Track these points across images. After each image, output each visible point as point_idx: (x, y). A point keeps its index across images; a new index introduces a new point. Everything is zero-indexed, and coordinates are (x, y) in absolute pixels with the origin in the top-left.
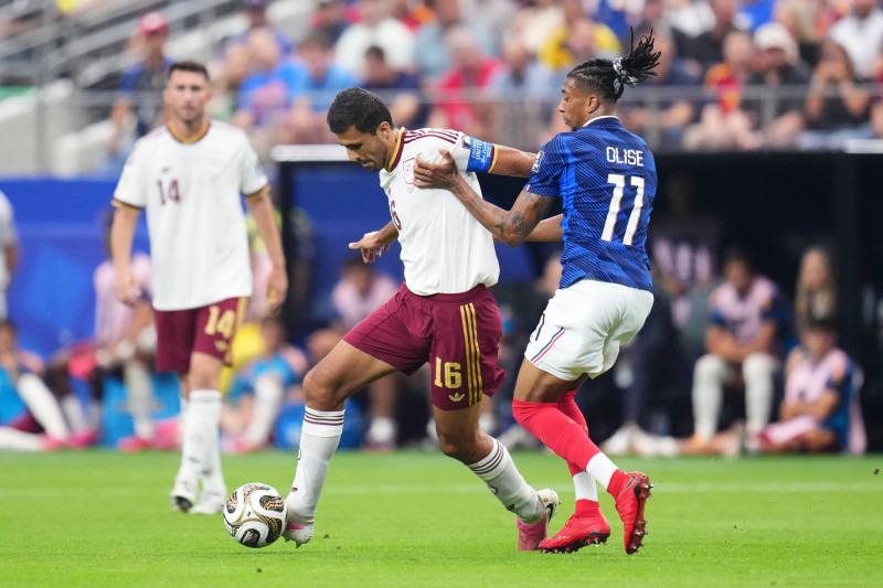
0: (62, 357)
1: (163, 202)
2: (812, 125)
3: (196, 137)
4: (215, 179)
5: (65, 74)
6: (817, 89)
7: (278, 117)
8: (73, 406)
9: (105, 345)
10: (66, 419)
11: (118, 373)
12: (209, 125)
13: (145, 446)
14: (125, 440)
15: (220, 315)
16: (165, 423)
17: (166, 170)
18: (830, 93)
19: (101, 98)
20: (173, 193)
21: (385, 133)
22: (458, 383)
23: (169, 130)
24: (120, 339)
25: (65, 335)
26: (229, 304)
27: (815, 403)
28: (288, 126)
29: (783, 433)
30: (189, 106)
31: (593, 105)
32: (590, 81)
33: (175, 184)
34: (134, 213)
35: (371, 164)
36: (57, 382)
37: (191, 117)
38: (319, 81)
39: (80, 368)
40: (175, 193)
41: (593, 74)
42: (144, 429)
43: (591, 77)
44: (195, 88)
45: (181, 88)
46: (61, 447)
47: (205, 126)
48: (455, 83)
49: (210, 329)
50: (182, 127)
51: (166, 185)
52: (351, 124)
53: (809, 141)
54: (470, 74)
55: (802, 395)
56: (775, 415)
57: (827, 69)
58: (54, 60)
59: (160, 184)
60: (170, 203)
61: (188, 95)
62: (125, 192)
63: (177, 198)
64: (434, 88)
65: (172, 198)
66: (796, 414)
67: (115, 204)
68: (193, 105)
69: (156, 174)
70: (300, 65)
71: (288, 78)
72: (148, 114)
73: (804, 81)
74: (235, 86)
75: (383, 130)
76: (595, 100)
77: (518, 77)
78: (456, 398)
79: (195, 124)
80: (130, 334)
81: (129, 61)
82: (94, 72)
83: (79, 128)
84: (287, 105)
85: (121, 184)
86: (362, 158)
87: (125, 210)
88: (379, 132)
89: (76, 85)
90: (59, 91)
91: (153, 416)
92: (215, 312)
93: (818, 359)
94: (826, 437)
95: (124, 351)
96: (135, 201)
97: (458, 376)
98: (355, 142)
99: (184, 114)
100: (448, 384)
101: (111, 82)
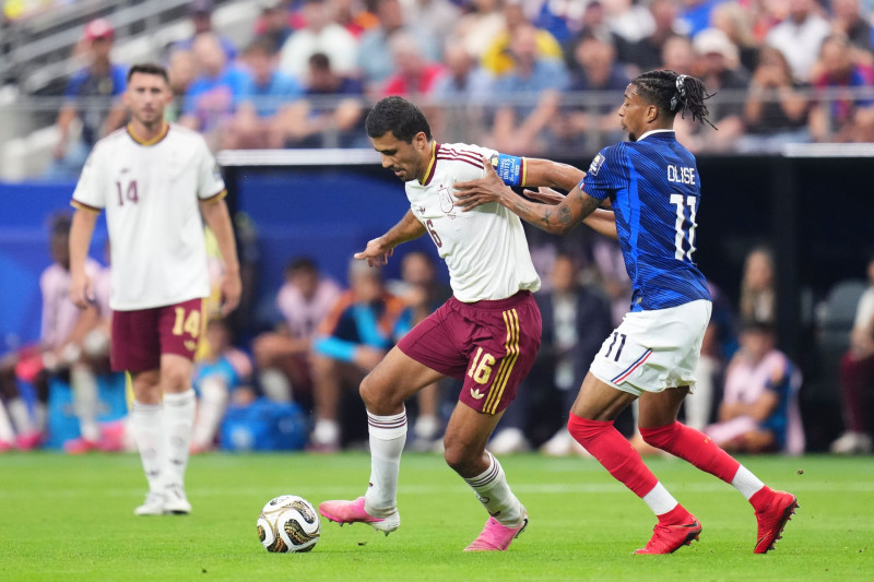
0: (9, 360)
1: (121, 203)
2: (751, 129)
3: (155, 140)
4: (173, 181)
5: (12, 80)
6: (756, 94)
7: (224, 122)
8: (19, 409)
9: (51, 348)
10: (12, 422)
11: (64, 375)
12: (168, 128)
13: (91, 448)
14: (71, 443)
15: (186, 316)
16: (111, 425)
17: (125, 171)
18: (769, 97)
19: (48, 104)
20: (132, 194)
21: (421, 143)
22: (484, 380)
23: (128, 132)
24: (66, 342)
25: (12, 338)
26: (193, 305)
27: (754, 404)
28: (232, 131)
29: (722, 434)
30: (148, 108)
31: (652, 115)
33: (133, 185)
34: (93, 214)
35: (404, 172)
37: (151, 119)
38: (263, 87)
39: (27, 371)
40: (133, 193)
41: (655, 86)
42: (90, 431)
44: (155, 90)
45: (141, 90)
46: (7, 449)
47: (164, 128)
49: (177, 330)
50: (142, 128)
51: (125, 187)
52: (388, 130)
53: (748, 146)
54: (413, 78)
55: (741, 396)
56: (714, 416)
57: (767, 73)
58: (2, 65)
59: (119, 185)
60: (128, 204)
61: (148, 97)
62: (84, 193)
63: (135, 199)
64: (377, 92)
65: (129, 198)
66: (736, 415)
67: (73, 204)
68: (154, 106)
69: (115, 175)
70: (245, 70)
71: (233, 84)
72: (94, 119)
73: (743, 86)
74: (180, 92)
75: (419, 140)
76: (654, 110)
77: (461, 82)
78: (476, 394)
79: (154, 127)
80: (75, 337)
81: (75, 67)
82: (40, 78)
83: (25, 133)
84: (232, 110)
85: (80, 185)
86: (396, 165)
87: (82, 210)
88: (415, 142)
89: (22, 91)
90: (6, 96)
91: (98, 419)
92: (180, 312)
93: (757, 360)
94: (764, 437)
95: (71, 354)
96: (93, 202)
97: (489, 371)
98: (390, 148)
99: (144, 116)
100: (477, 376)
101: (57, 88)
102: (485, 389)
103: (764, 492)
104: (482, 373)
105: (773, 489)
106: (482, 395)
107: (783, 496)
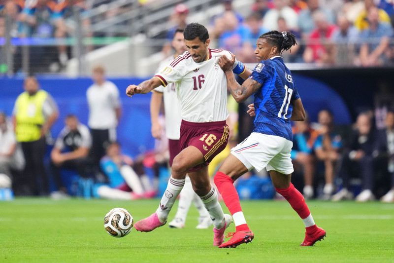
0: (140, 158)
5: (143, 31)
7: (237, 51)
8: (146, 180)
9: (159, 153)
10: (143, 186)
11: (165, 165)
19: (158, 42)
21: (208, 44)
22: (209, 144)
24: (166, 150)
25: (142, 148)
28: (241, 55)
31: (274, 51)
32: (273, 40)
35: (200, 57)
36: (139, 169)
38: (255, 35)
39: (149, 162)
41: (275, 37)
43: (274, 39)
45: (180, 40)
46: (140, 198)
48: (316, 36)
54: (324, 31)
58: (138, 25)
61: (182, 43)
64: (307, 37)
70: (247, 27)
71: (241, 33)
74: (218, 37)
76: (275, 49)
77: (344, 33)
78: (205, 148)
82: (155, 30)
83: (148, 55)
84: (241, 45)
86: (196, 54)
88: (206, 43)
89: (147, 37)
90: (140, 39)
95: (167, 155)
97: (212, 141)
98: (197, 45)
99: (181, 52)
100: (207, 141)
102: (209, 148)
103: (314, 227)
104: (209, 141)
105: (318, 227)
106: (207, 150)
107: (321, 231)
